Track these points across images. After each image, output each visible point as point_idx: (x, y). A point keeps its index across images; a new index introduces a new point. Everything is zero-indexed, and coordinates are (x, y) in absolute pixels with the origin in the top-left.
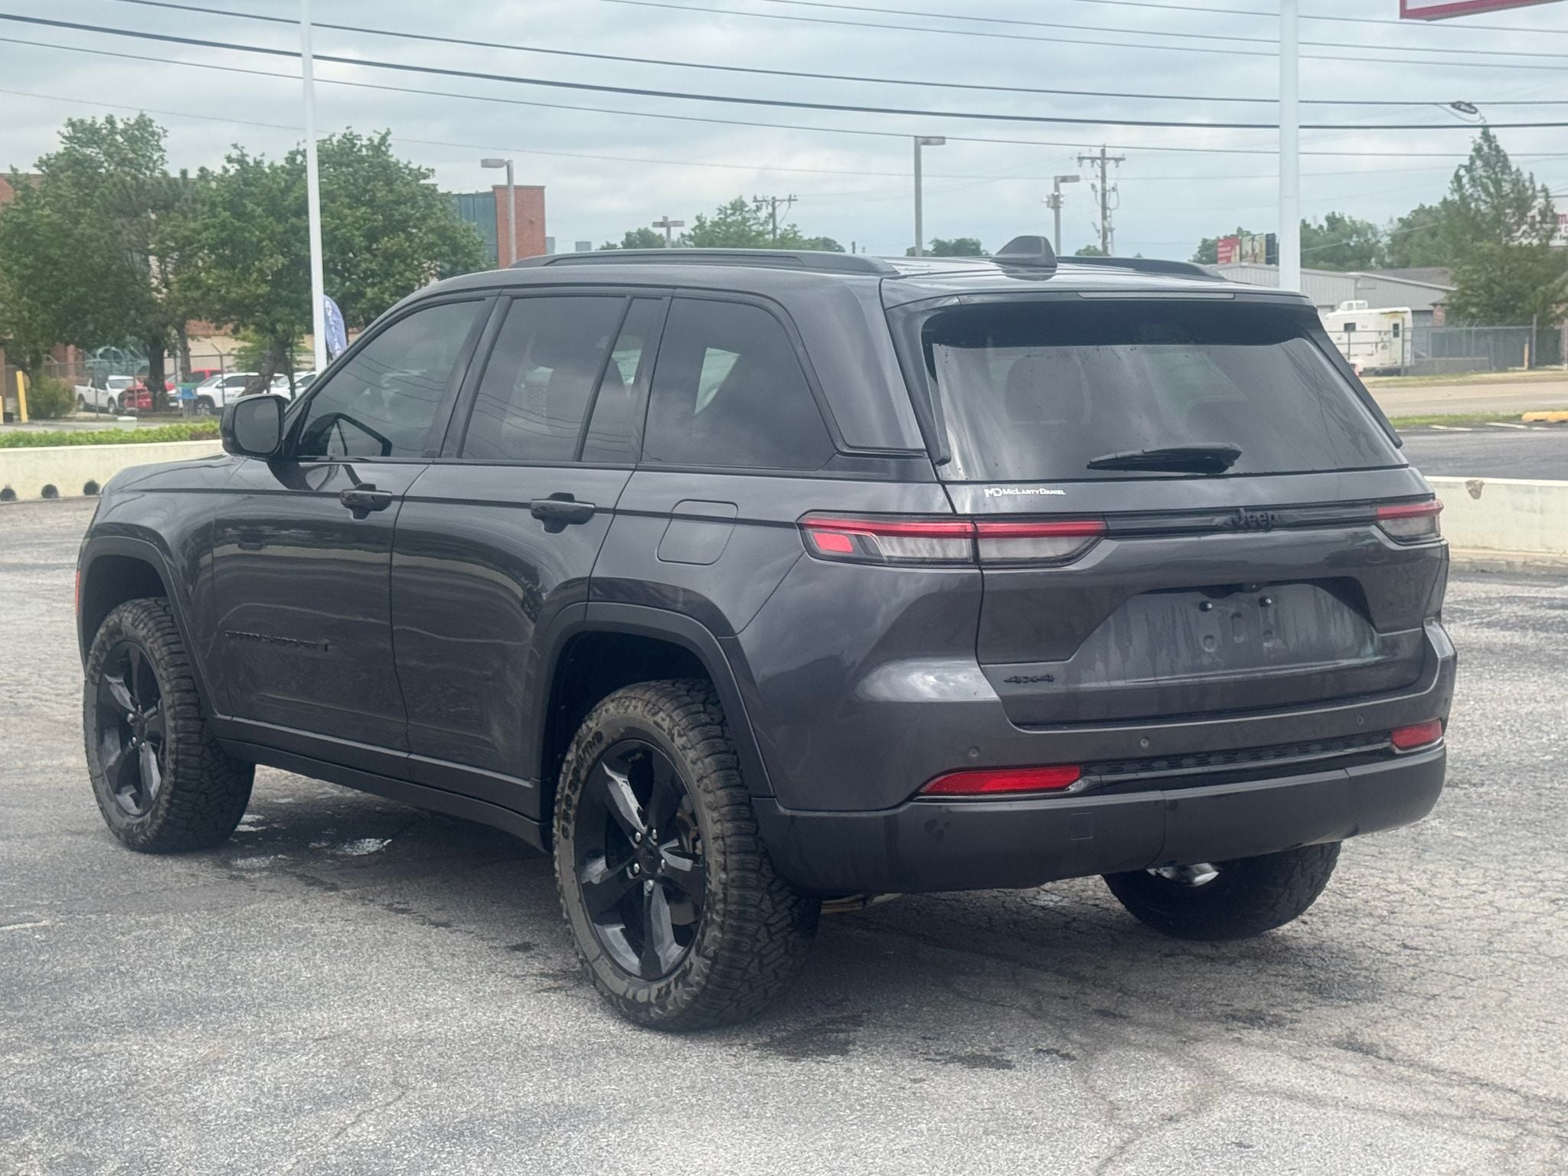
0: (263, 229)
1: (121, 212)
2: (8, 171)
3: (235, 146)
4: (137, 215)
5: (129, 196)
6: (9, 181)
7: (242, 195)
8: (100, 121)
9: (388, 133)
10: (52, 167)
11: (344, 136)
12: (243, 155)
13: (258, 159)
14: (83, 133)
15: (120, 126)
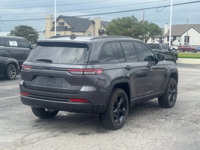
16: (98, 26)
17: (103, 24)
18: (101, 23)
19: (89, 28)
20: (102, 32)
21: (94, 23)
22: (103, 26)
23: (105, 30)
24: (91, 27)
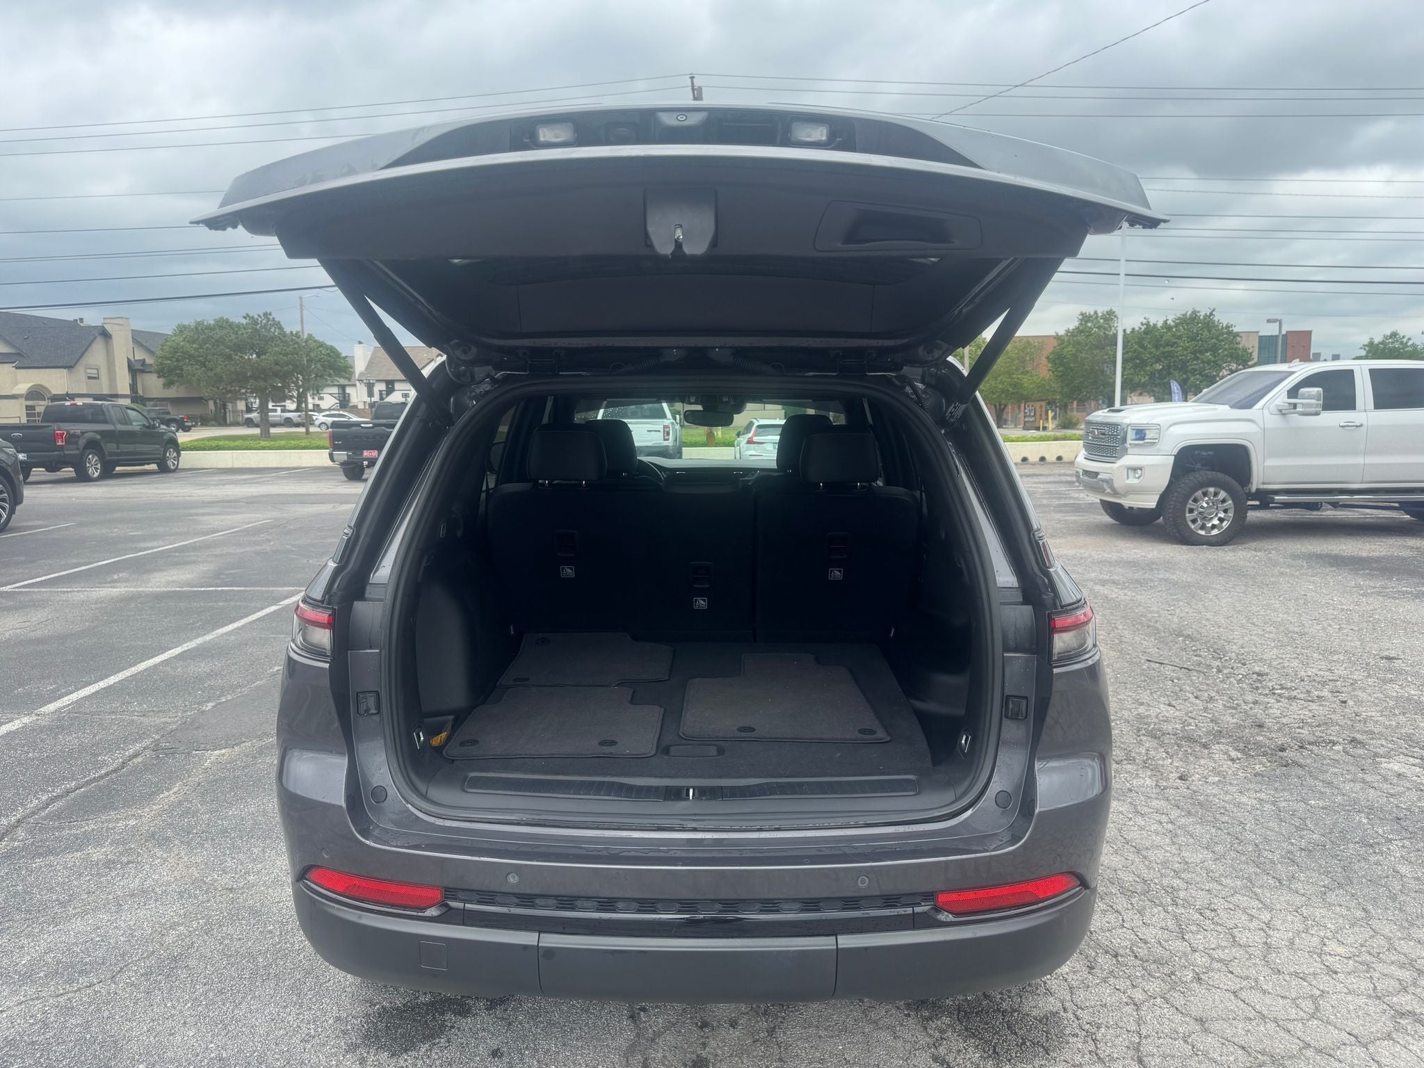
0: (1151, 353)
1: (1097, 347)
2: (1054, 334)
3: (1145, 318)
4: (1104, 349)
5: (1101, 341)
6: (1055, 338)
7: (1143, 339)
8: (1092, 313)
9: (1214, 310)
10: (1072, 334)
11: (1192, 312)
12: (1148, 322)
13: (1155, 323)
14: (1085, 318)
15: (1100, 314)
16: (123, 350)
17: (139, 338)
18: (135, 340)
19: (88, 354)
20: (138, 367)
21: (106, 335)
22: (141, 345)
23: (149, 361)
24: (98, 349)
